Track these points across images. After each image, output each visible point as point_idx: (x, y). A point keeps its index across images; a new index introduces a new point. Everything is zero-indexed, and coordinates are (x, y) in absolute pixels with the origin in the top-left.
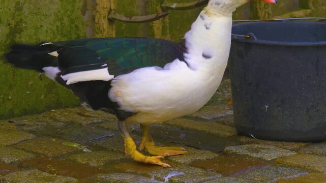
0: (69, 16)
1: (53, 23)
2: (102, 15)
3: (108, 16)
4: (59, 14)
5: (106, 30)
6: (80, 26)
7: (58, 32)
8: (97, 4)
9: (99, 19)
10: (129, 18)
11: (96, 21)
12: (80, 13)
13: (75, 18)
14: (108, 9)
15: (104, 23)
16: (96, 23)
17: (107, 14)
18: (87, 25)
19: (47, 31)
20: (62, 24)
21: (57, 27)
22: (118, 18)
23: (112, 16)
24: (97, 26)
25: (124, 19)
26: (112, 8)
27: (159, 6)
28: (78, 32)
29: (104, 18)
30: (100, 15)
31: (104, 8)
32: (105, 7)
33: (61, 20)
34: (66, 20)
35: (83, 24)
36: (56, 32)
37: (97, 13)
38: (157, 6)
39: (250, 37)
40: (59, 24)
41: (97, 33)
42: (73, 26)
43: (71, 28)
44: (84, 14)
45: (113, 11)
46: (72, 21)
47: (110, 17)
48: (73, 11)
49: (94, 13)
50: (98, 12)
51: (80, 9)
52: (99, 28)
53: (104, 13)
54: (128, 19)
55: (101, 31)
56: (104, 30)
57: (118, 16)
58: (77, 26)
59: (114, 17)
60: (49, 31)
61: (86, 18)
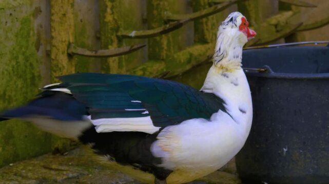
0: (23, 54)
1: (8, 62)
2: (61, 50)
3: (67, 50)
4: (15, 52)
5: (66, 68)
6: (35, 64)
7: (14, 72)
8: (52, 38)
9: (56, 55)
10: (94, 52)
11: (53, 57)
12: (34, 49)
13: (30, 55)
14: (67, 43)
15: (63, 60)
16: (53, 60)
17: (66, 49)
18: (41, 62)
19: (3, 73)
20: (17, 62)
21: (13, 67)
22: (79, 53)
23: (72, 50)
24: (55, 62)
25: (88, 53)
26: (71, 41)
27: (115, 34)
28: (33, 72)
29: (63, 53)
30: (58, 49)
31: (62, 42)
32: (64, 40)
33: (16, 58)
34: (21, 57)
35: (37, 61)
36: (12, 72)
37: (54, 48)
38: (112, 35)
39: (265, 70)
40: (14, 63)
41: (55, 71)
42: (28, 64)
43: (26, 67)
44: (38, 50)
45: (73, 45)
46: (27, 59)
47: (70, 51)
48: (27, 48)
49: (48, 48)
50: (54, 46)
51: (34, 44)
52: (58, 66)
53: (63, 47)
54: (93, 54)
55: (60, 69)
56: (64, 67)
57: (80, 51)
58: (31, 65)
59: (74, 51)
60: (6, 72)
61: (40, 54)
